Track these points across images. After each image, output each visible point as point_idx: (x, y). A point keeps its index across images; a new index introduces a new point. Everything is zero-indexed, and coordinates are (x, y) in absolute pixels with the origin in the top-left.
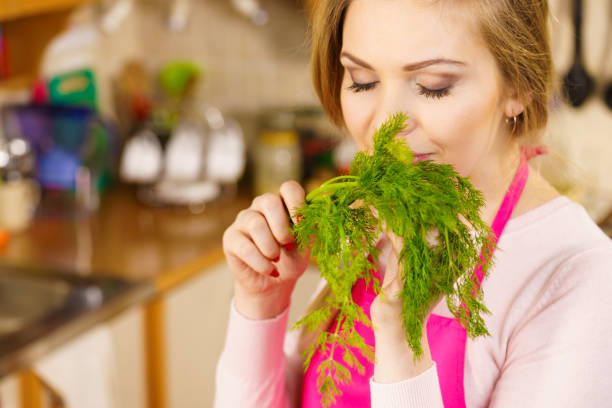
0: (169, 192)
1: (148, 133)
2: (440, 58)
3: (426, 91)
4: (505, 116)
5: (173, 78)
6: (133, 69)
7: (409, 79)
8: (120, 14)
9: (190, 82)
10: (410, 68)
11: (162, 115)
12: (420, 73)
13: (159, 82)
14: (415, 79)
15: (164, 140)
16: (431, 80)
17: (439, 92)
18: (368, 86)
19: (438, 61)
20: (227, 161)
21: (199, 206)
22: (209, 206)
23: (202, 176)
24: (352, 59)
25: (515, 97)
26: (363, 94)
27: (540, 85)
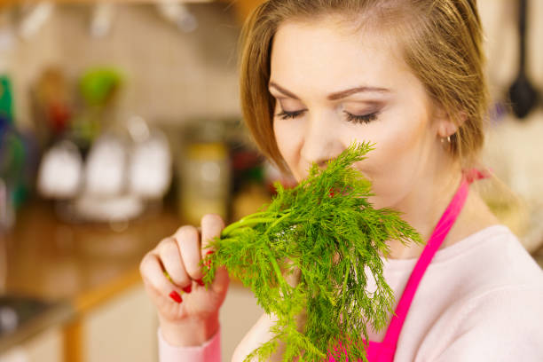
0: (90, 207)
1: (68, 144)
2: (364, 85)
3: (352, 117)
4: (439, 136)
5: (94, 85)
6: (51, 76)
7: (335, 107)
8: (39, 18)
9: (111, 91)
10: (334, 97)
11: (82, 125)
12: (345, 101)
13: (79, 91)
14: (342, 107)
15: (84, 152)
16: (356, 108)
17: (367, 117)
18: (295, 114)
19: (361, 89)
20: (151, 175)
21: (121, 223)
22: (133, 223)
23: (125, 191)
24: (280, 89)
25: (447, 117)
26: (290, 121)
27: (471, 106)
